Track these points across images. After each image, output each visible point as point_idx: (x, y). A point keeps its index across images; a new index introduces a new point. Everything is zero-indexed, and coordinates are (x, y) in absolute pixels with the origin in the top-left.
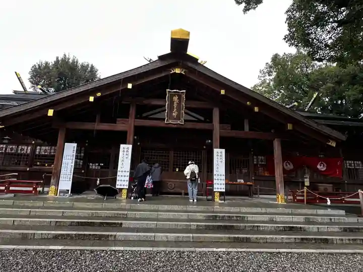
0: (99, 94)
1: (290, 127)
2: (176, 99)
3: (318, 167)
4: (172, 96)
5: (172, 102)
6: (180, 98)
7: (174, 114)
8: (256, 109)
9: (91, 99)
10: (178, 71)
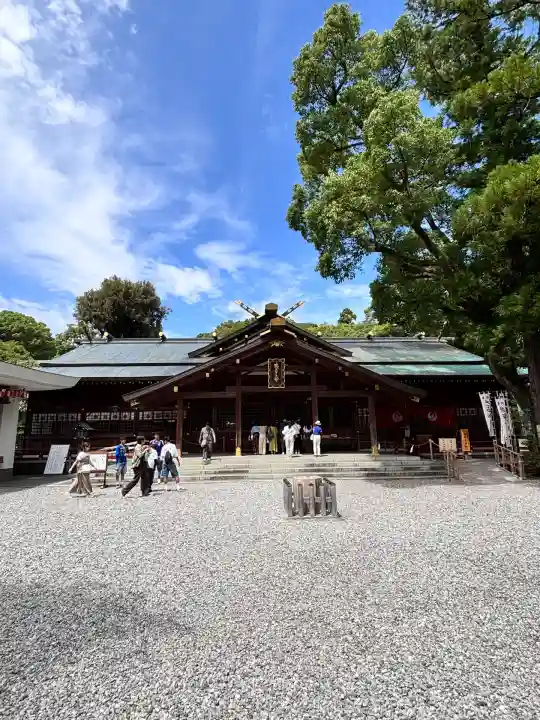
0: (213, 370)
1: (377, 387)
2: (276, 365)
3: (429, 417)
4: (273, 364)
5: (273, 369)
6: (280, 364)
7: (276, 379)
8: (347, 374)
9: (207, 375)
10: (277, 345)
